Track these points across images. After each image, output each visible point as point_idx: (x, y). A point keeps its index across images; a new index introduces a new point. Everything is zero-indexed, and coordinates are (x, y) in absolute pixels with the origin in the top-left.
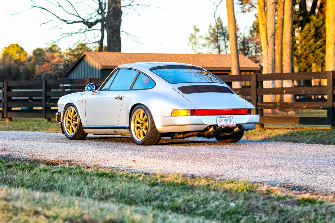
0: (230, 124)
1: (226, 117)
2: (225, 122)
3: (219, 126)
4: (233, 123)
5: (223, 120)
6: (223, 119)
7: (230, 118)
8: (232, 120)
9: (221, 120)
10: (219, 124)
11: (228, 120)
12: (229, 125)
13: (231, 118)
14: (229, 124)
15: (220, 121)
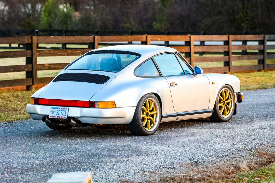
0: (62, 116)
1: (59, 109)
2: (57, 114)
3: (49, 117)
4: (65, 115)
5: (56, 111)
6: (56, 110)
7: (63, 110)
8: (64, 112)
9: (54, 111)
10: (51, 115)
11: (61, 111)
13: (65, 110)
14: (60, 116)
15: (52, 112)
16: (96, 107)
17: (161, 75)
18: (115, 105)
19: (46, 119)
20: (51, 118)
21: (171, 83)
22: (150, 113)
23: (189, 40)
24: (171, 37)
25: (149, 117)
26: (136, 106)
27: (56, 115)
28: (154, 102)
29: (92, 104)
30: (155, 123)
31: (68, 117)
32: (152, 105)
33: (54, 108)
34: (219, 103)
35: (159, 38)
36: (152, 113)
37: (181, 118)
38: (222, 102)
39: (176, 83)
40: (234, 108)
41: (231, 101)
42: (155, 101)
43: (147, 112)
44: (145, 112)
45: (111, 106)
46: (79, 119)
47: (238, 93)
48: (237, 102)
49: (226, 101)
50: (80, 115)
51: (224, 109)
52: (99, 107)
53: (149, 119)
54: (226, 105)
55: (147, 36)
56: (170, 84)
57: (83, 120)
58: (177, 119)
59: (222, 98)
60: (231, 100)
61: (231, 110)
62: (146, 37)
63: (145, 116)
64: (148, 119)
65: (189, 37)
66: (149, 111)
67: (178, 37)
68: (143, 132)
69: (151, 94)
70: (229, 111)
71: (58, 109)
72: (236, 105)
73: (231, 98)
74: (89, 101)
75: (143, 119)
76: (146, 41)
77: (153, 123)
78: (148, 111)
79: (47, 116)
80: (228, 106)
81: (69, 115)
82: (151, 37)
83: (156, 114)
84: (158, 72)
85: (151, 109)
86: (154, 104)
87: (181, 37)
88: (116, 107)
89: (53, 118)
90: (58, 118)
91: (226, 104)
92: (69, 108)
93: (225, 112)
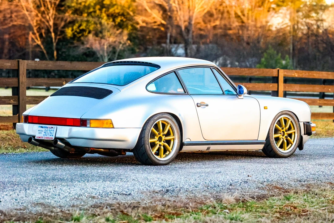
0: (49, 136)
1: (47, 128)
2: (44, 134)
3: (36, 138)
4: (53, 136)
5: (44, 131)
6: (44, 129)
7: (51, 129)
8: (52, 132)
10: (38, 136)
11: (49, 131)
12: (47, 138)
13: (52, 129)
14: (47, 136)
15: (40, 132)
16: (88, 126)
17: (186, 93)
18: (112, 125)
19: (33, 140)
20: (38, 139)
21: (199, 102)
22: (163, 138)
25: (162, 142)
26: (142, 127)
27: (43, 136)
28: (171, 125)
29: (83, 123)
30: (171, 151)
31: (56, 138)
32: (168, 128)
33: (42, 127)
34: (274, 134)
35: (296, 74)
36: (168, 138)
37: (213, 148)
38: (280, 133)
39: (206, 103)
40: (298, 141)
41: (295, 133)
42: (171, 123)
43: (159, 136)
44: (157, 136)
45: (107, 126)
46: (68, 140)
47: (305, 123)
48: (305, 134)
49: (286, 131)
50: (68, 135)
51: (283, 141)
52: (91, 126)
53: (162, 145)
54: (286, 137)
56: (197, 104)
57: (72, 142)
58: (208, 148)
59: (280, 128)
60: (294, 131)
61: (294, 144)
62: (277, 71)
63: (156, 141)
64: (160, 145)
66: (163, 135)
68: (152, 161)
69: (166, 114)
70: (290, 145)
71: (45, 128)
72: (301, 138)
73: (294, 129)
74: (80, 118)
75: (153, 145)
76: (277, 76)
77: (169, 151)
78: (161, 135)
79: (34, 137)
80: (289, 138)
81: (56, 136)
82: (284, 72)
83: (174, 139)
84: (182, 88)
85: (166, 132)
86: (170, 126)
88: (113, 128)
89: (40, 139)
90: (45, 139)
91: (286, 135)
92: (58, 126)
93: (285, 146)
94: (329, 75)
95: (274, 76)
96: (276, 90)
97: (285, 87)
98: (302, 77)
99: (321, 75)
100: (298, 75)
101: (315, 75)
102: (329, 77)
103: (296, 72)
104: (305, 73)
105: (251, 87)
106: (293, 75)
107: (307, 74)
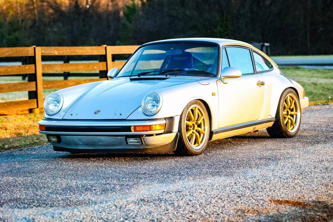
23: (104, 53)
24: (76, 49)
35: (55, 51)
55: (35, 48)
62: (33, 49)
65: (105, 48)
67: (85, 49)
76: (33, 55)
82: (42, 50)
87: (91, 49)
94: (93, 50)
95: (30, 55)
96: (34, 72)
97: (44, 68)
98: (63, 55)
99: (84, 51)
100: (58, 53)
101: (77, 51)
102: (93, 53)
103: (56, 49)
104: (66, 50)
105: (3, 71)
106: (53, 52)
107: (69, 51)
